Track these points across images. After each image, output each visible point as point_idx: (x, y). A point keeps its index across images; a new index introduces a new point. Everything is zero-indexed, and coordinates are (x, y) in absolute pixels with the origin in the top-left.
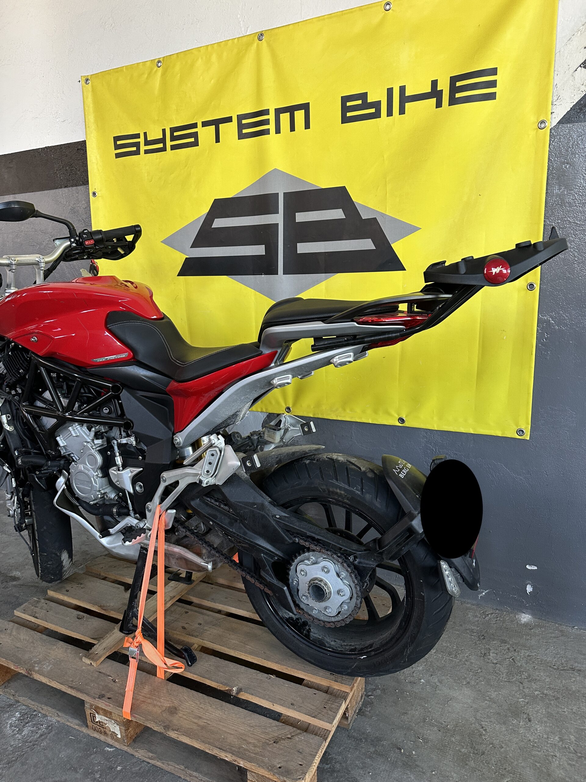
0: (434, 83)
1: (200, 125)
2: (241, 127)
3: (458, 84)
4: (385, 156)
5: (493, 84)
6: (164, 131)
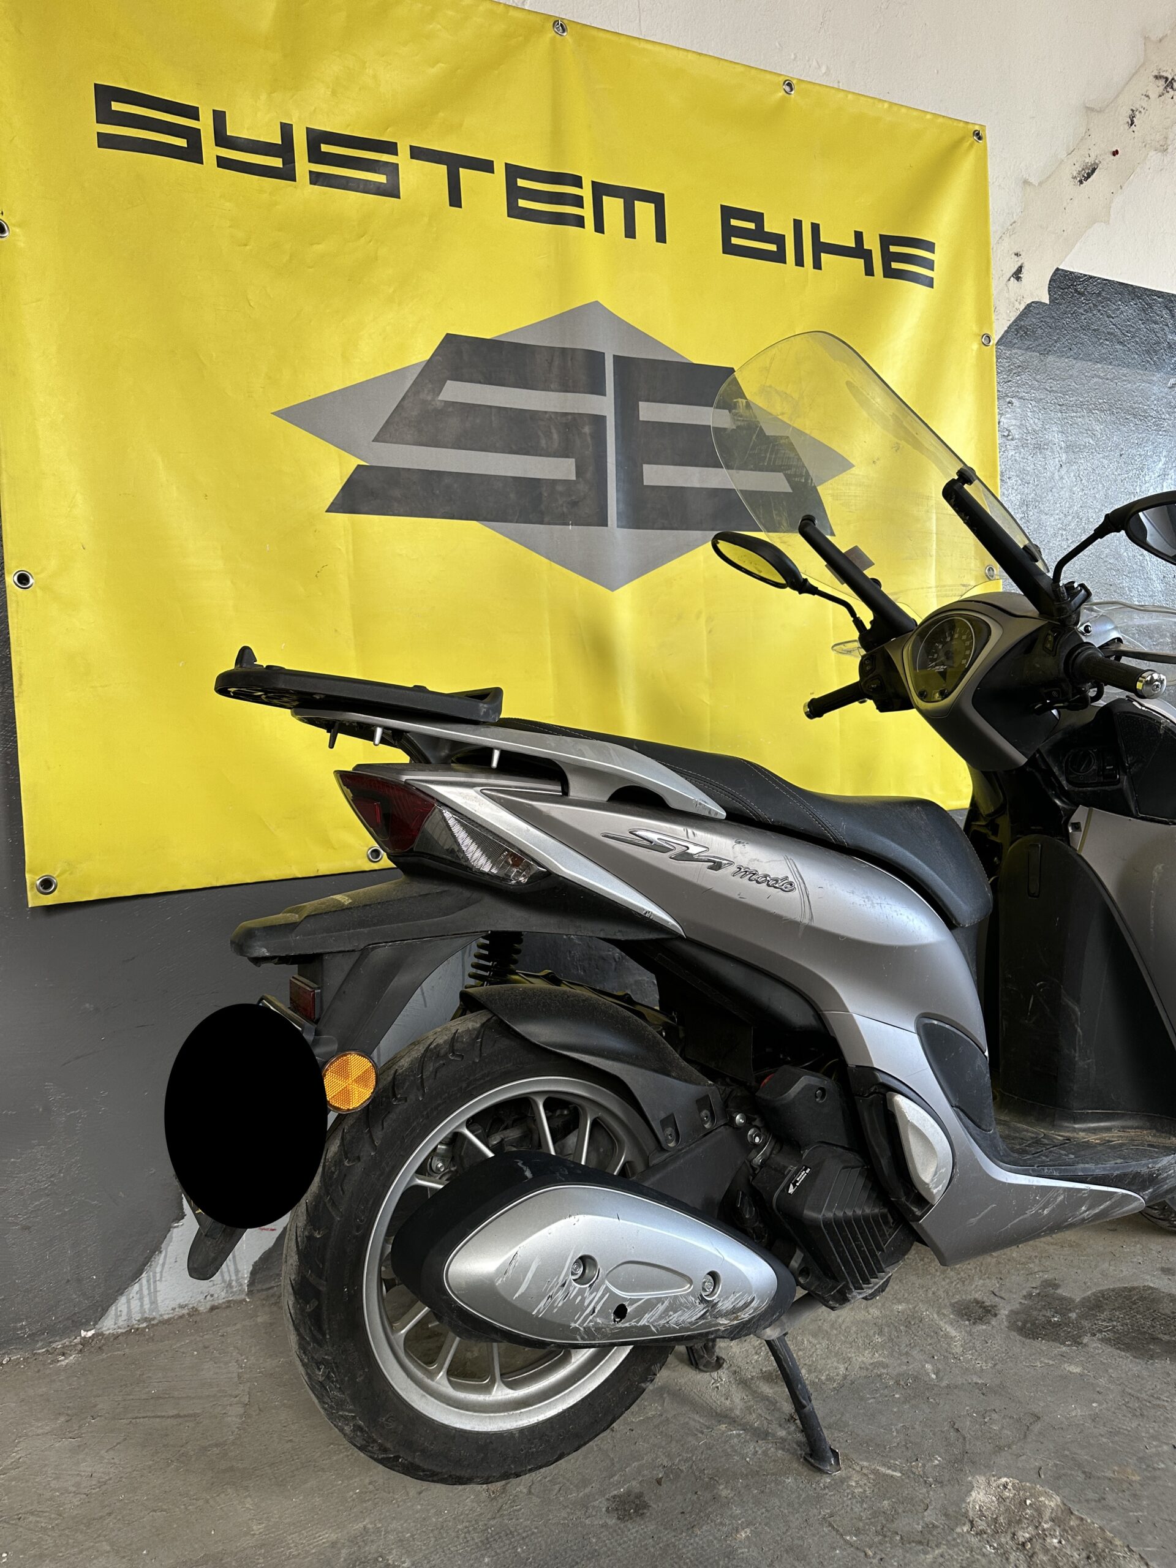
0: (859, 236)
1: (404, 150)
2: (513, 191)
3: (893, 249)
5: (930, 265)
6: (287, 129)
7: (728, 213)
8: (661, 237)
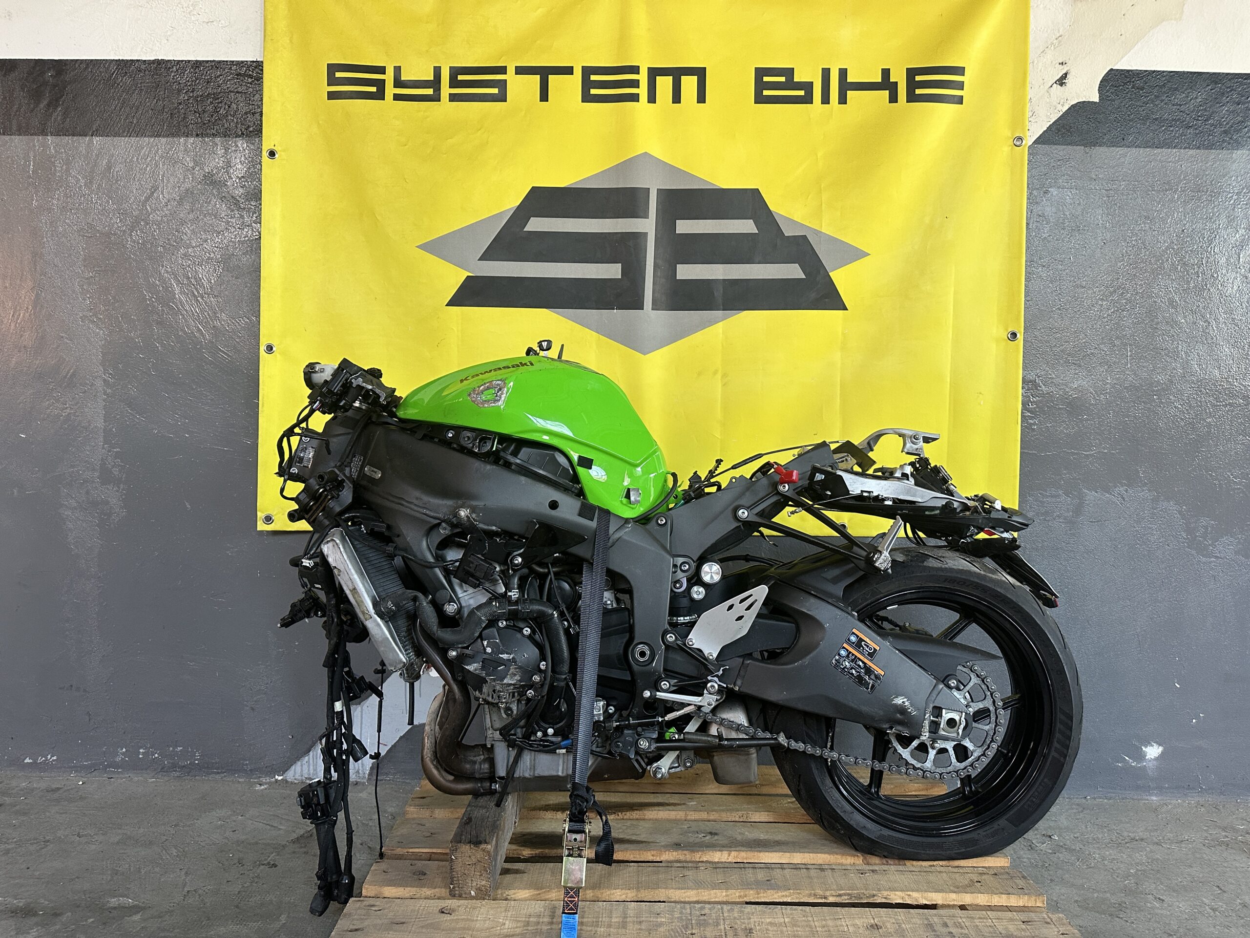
0: (886, 73)
1: (511, 70)
2: (587, 84)
3: (918, 78)
4: (820, 154)
5: (960, 86)
6: (437, 71)
7: (760, 73)
8: (701, 98)
